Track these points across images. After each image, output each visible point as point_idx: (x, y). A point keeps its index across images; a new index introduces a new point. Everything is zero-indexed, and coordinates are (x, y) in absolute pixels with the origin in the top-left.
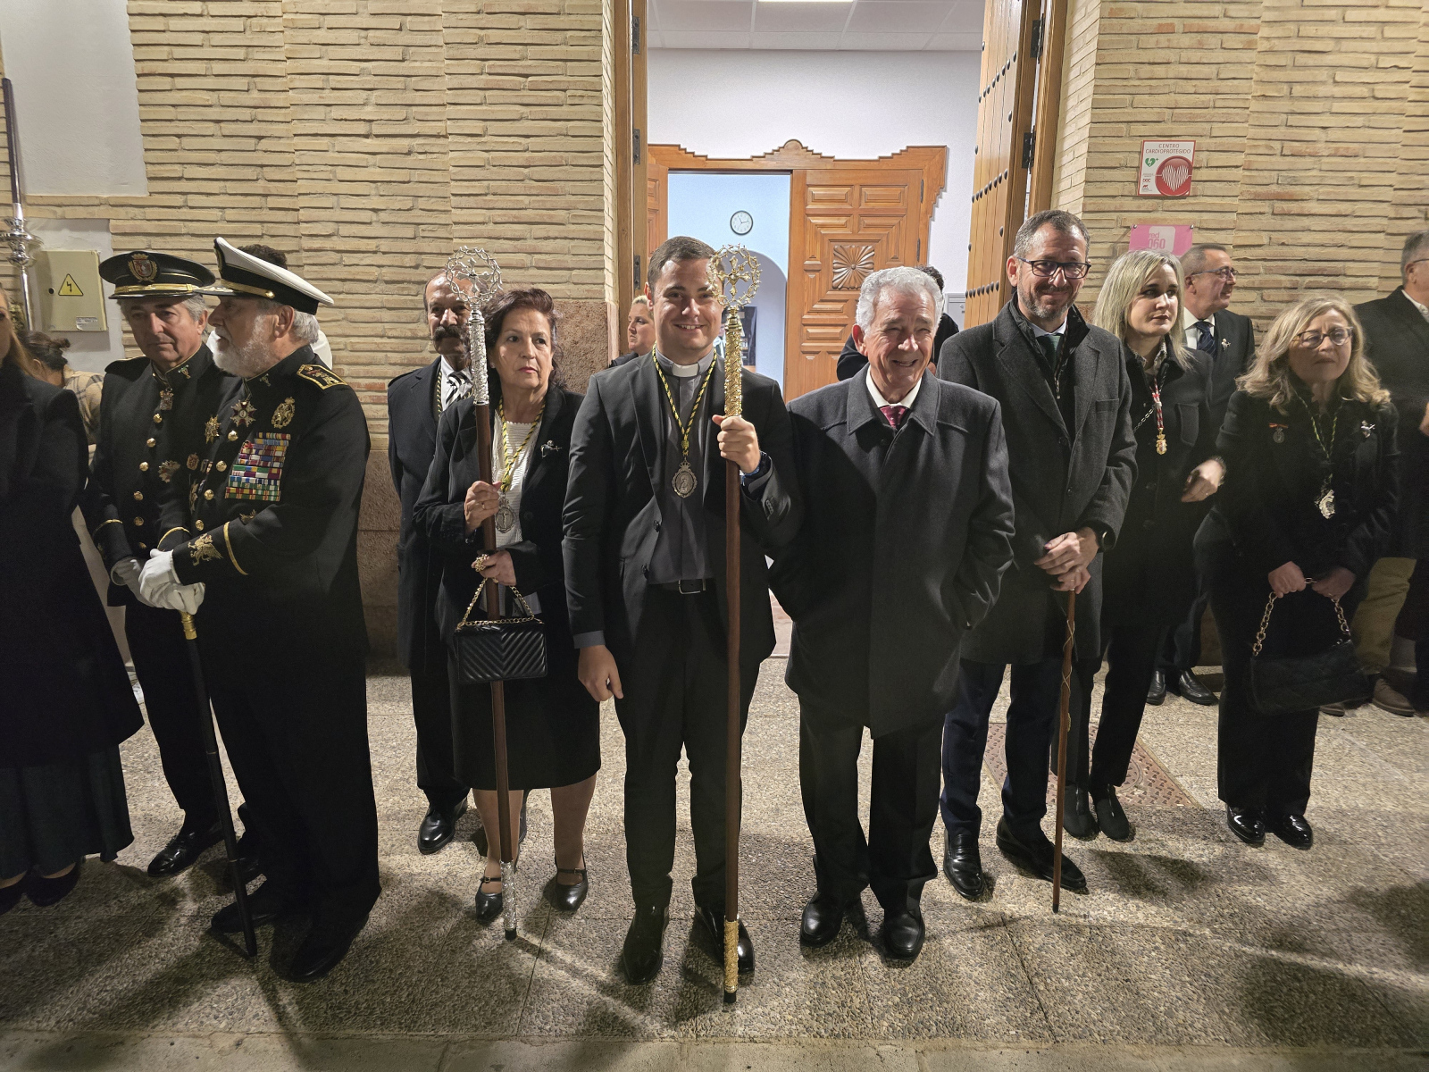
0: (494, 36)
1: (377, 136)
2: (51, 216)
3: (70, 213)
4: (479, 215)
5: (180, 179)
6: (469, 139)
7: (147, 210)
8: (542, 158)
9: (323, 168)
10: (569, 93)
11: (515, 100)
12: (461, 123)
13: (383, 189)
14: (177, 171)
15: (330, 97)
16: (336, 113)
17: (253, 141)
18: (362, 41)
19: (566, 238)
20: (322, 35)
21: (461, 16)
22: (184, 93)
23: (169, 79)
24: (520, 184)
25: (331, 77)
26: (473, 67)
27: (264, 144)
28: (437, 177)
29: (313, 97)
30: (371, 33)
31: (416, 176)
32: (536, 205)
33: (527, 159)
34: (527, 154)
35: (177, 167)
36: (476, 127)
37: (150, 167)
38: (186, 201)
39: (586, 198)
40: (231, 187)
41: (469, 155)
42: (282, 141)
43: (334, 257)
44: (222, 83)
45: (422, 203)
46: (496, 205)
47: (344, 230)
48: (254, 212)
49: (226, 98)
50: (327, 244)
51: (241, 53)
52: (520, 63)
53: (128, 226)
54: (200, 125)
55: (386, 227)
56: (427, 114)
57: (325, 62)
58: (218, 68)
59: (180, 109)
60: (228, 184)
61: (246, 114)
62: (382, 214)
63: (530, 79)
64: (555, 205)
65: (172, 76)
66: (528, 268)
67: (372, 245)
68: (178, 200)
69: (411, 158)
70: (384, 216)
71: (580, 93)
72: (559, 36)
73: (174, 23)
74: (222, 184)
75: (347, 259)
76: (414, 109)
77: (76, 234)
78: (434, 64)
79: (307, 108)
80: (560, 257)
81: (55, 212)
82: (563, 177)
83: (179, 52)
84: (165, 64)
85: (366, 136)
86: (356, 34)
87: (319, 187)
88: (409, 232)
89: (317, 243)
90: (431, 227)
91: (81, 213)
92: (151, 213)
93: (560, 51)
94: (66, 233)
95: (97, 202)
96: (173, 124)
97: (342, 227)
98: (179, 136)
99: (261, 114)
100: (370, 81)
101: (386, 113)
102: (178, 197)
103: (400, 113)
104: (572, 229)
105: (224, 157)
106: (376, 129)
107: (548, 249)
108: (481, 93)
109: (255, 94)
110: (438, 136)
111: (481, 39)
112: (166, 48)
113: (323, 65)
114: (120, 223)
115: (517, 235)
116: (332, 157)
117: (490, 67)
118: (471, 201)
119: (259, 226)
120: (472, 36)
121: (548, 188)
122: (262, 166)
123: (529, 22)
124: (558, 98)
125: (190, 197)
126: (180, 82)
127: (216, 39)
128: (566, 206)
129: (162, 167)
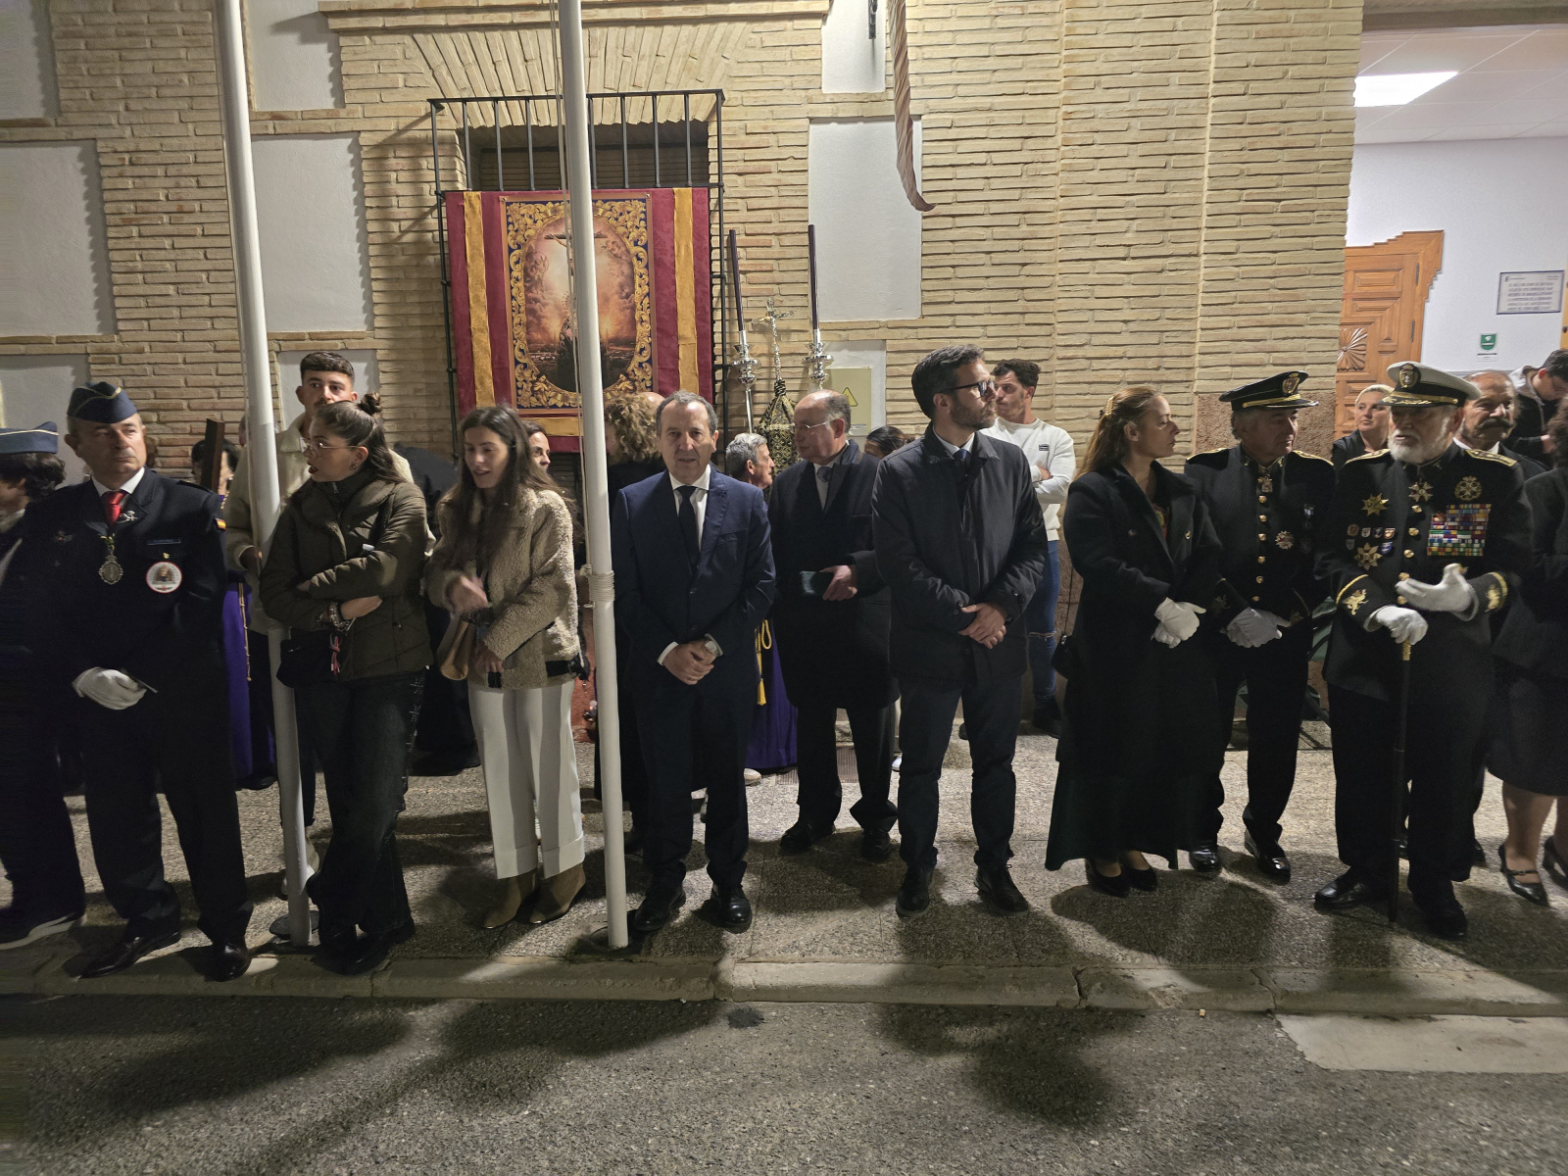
0: (1254, 168)
1: (1134, 258)
2: (837, 338)
3: (853, 336)
4: (1224, 321)
5: (950, 303)
6: (1223, 257)
7: (920, 330)
8: (1287, 270)
9: (1083, 288)
10: (1316, 213)
11: (1268, 222)
12: (1216, 243)
13: (1134, 303)
14: (949, 296)
15: (1096, 227)
16: (1099, 240)
17: (1019, 267)
18: (1130, 179)
19: (1303, 338)
20: (1095, 176)
21: (1226, 153)
22: (962, 230)
23: (951, 219)
24: (1265, 293)
25: (1099, 210)
26: (1233, 195)
27: (1027, 270)
28: (1185, 290)
29: (1082, 228)
30: (1138, 171)
31: (1166, 290)
32: (1278, 310)
33: (1274, 271)
34: (1274, 267)
35: (949, 293)
36: (1231, 246)
37: (925, 294)
38: (954, 321)
39: (1325, 302)
40: (994, 308)
41: (1222, 270)
42: (1043, 266)
43: (1085, 363)
44: (998, 220)
45: (1169, 313)
46: (1241, 312)
47: (1096, 340)
48: (1012, 328)
49: (999, 232)
50: (1080, 352)
51: (1016, 194)
52: (1275, 190)
53: (902, 345)
54: (973, 256)
55: (1134, 335)
56: (1181, 237)
57: (1094, 198)
58: (995, 207)
59: (957, 244)
60: (992, 305)
61: (1015, 245)
62: (1131, 324)
63: (1282, 203)
64: (1295, 310)
65: (953, 216)
66: (1265, 365)
67: (1120, 351)
68: (948, 321)
69: (1163, 274)
70: (1133, 326)
71: (1327, 212)
72: (1312, 166)
73: (961, 172)
74: (987, 305)
75: (1096, 364)
76: (1170, 233)
77: (853, 354)
78: (1192, 195)
79: (1075, 238)
80: (1296, 354)
81: (840, 336)
82: (1304, 285)
83: (962, 196)
84: (949, 207)
85: (1124, 259)
86: (1125, 172)
87: (1078, 303)
88: (1154, 339)
89: (1070, 352)
90: (1174, 334)
91: (863, 335)
92: (922, 333)
93: (1313, 178)
94: (845, 352)
95: (877, 325)
96: (950, 257)
97: (1094, 337)
98: (953, 267)
99: (1027, 244)
100: (1132, 212)
101: (1145, 238)
102: (948, 318)
103: (1157, 237)
104: (1309, 330)
105: (991, 283)
106: (1134, 252)
107: (1286, 348)
108: (1238, 217)
109: (1024, 228)
110: (1189, 255)
111: (1242, 171)
112: (952, 193)
113: (1094, 200)
114: (896, 342)
115: (1258, 337)
116: (1092, 278)
117: (1248, 195)
118: (1219, 310)
119: (1015, 339)
120: (1234, 169)
121: (1291, 295)
122: (1023, 289)
123: (1286, 155)
124: (1307, 217)
125: (958, 317)
126: (959, 221)
127: (996, 184)
128: (1306, 310)
129: (936, 294)
